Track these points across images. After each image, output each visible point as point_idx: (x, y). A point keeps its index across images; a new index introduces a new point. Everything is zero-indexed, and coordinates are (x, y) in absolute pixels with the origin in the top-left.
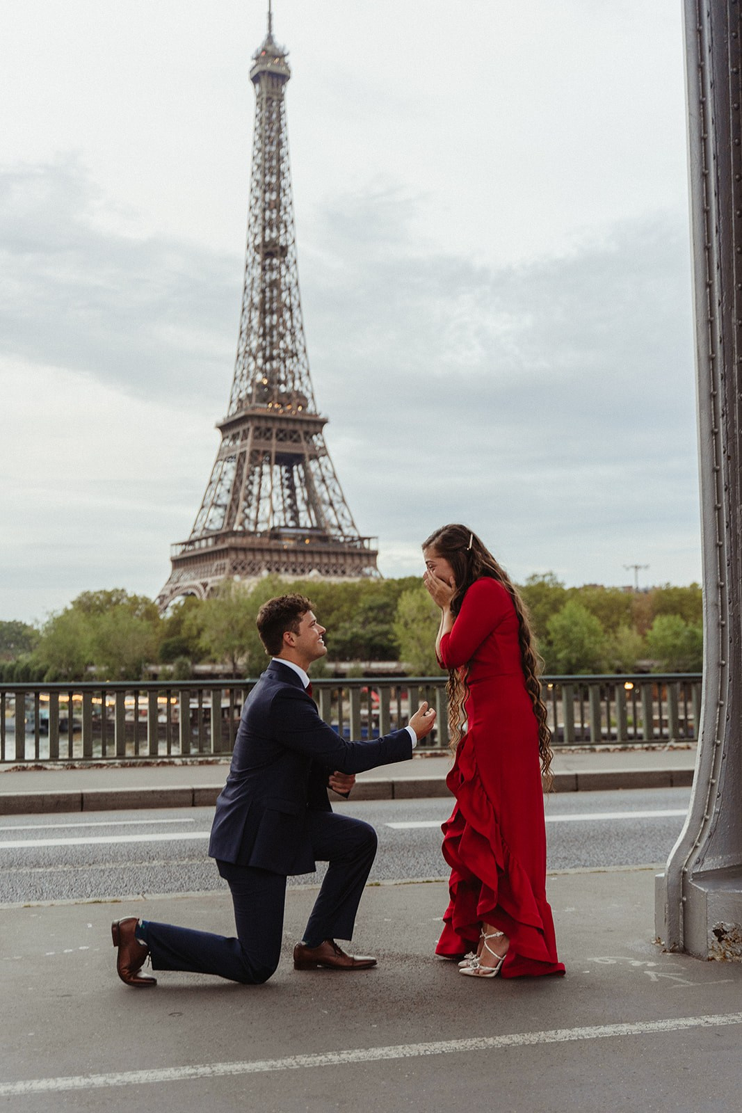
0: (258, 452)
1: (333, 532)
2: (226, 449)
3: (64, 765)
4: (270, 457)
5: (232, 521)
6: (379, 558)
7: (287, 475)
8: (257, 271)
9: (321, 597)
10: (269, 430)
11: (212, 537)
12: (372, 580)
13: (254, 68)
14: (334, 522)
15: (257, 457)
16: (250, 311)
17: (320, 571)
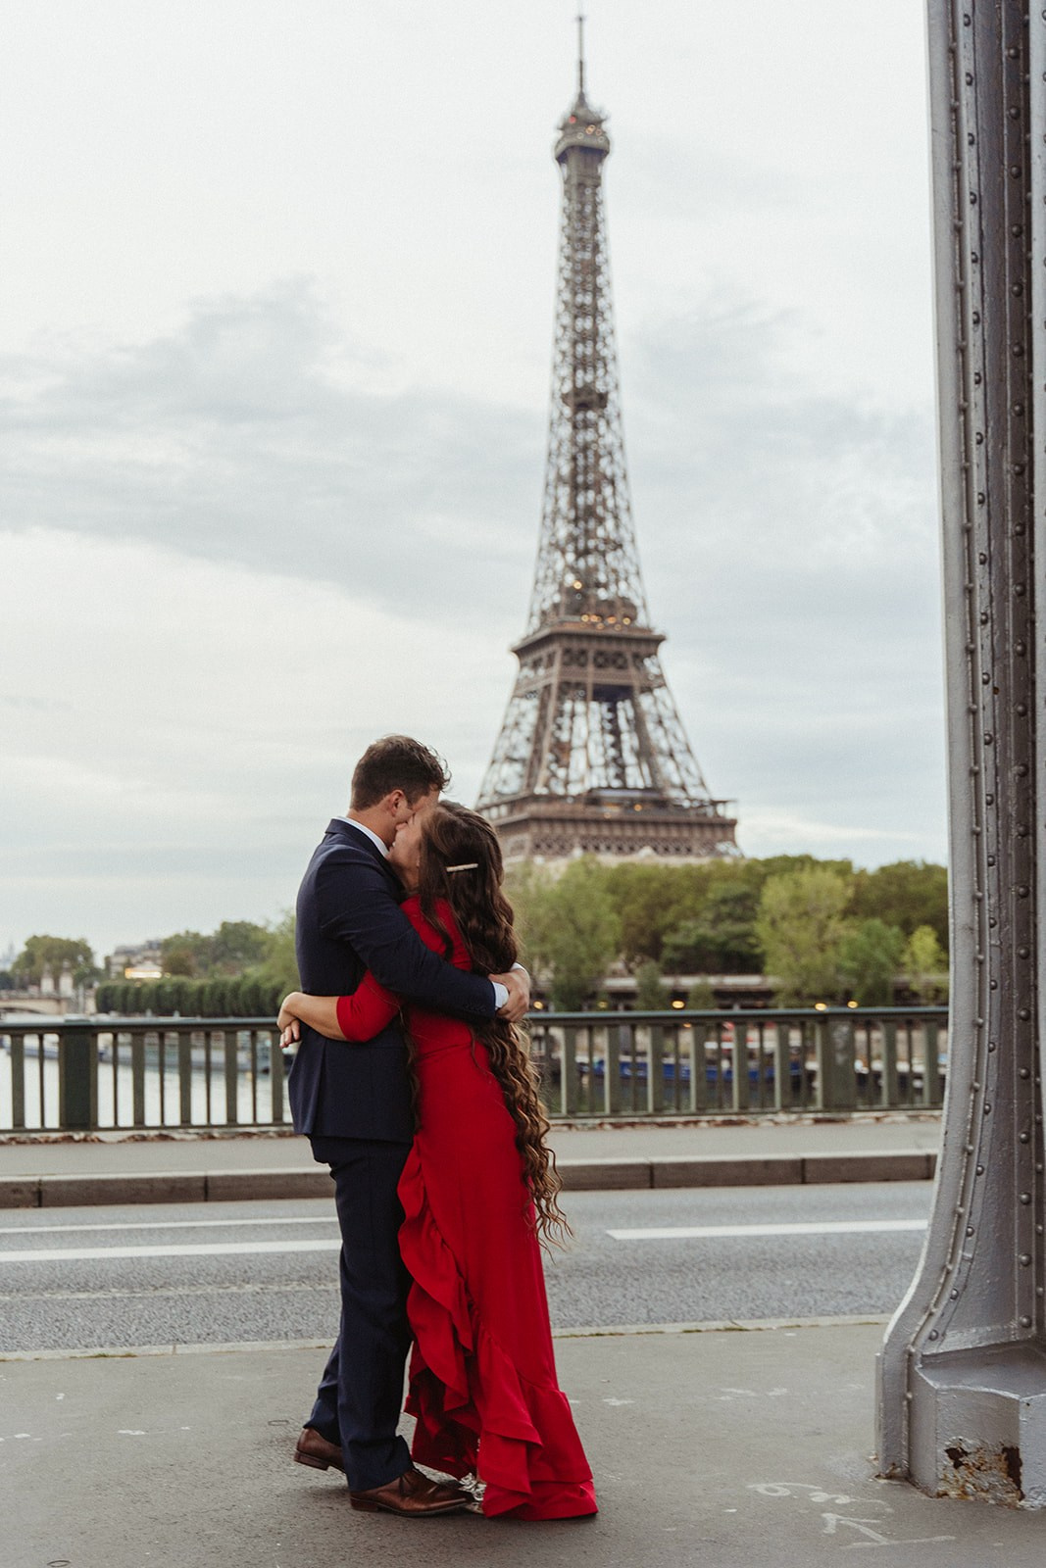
0: (568, 684)
1: (674, 794)
2: (525, 682)
3: (197, 1134)
4: (585, 689)
5: (533, 780)
6: (739, 830)
7: (609, 716)
8: (566, 431)
9: (655, 885)
10: (583, 652)
11: (506, 803)
12: (728, 860)
13: (559, 142)
14: (676, 779)
15: (566, 689)
16: (556, 487)
17: (655, 849)
